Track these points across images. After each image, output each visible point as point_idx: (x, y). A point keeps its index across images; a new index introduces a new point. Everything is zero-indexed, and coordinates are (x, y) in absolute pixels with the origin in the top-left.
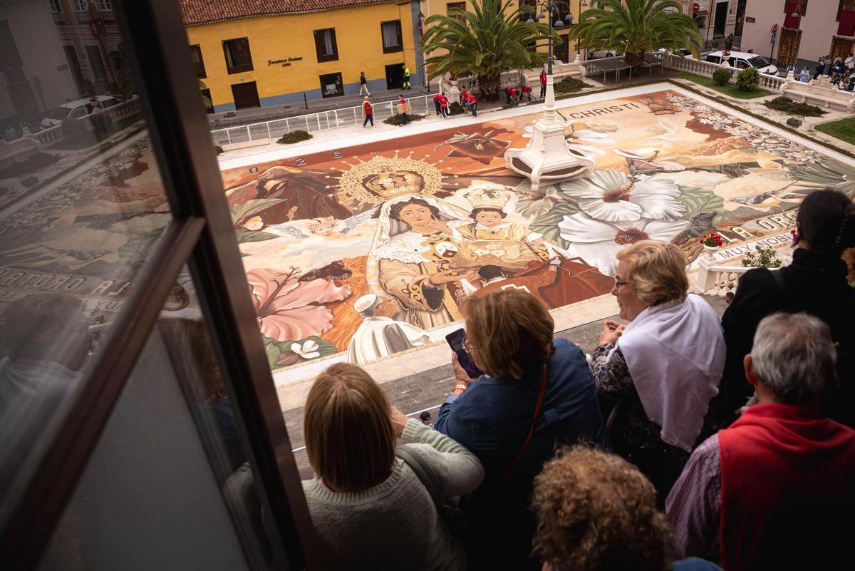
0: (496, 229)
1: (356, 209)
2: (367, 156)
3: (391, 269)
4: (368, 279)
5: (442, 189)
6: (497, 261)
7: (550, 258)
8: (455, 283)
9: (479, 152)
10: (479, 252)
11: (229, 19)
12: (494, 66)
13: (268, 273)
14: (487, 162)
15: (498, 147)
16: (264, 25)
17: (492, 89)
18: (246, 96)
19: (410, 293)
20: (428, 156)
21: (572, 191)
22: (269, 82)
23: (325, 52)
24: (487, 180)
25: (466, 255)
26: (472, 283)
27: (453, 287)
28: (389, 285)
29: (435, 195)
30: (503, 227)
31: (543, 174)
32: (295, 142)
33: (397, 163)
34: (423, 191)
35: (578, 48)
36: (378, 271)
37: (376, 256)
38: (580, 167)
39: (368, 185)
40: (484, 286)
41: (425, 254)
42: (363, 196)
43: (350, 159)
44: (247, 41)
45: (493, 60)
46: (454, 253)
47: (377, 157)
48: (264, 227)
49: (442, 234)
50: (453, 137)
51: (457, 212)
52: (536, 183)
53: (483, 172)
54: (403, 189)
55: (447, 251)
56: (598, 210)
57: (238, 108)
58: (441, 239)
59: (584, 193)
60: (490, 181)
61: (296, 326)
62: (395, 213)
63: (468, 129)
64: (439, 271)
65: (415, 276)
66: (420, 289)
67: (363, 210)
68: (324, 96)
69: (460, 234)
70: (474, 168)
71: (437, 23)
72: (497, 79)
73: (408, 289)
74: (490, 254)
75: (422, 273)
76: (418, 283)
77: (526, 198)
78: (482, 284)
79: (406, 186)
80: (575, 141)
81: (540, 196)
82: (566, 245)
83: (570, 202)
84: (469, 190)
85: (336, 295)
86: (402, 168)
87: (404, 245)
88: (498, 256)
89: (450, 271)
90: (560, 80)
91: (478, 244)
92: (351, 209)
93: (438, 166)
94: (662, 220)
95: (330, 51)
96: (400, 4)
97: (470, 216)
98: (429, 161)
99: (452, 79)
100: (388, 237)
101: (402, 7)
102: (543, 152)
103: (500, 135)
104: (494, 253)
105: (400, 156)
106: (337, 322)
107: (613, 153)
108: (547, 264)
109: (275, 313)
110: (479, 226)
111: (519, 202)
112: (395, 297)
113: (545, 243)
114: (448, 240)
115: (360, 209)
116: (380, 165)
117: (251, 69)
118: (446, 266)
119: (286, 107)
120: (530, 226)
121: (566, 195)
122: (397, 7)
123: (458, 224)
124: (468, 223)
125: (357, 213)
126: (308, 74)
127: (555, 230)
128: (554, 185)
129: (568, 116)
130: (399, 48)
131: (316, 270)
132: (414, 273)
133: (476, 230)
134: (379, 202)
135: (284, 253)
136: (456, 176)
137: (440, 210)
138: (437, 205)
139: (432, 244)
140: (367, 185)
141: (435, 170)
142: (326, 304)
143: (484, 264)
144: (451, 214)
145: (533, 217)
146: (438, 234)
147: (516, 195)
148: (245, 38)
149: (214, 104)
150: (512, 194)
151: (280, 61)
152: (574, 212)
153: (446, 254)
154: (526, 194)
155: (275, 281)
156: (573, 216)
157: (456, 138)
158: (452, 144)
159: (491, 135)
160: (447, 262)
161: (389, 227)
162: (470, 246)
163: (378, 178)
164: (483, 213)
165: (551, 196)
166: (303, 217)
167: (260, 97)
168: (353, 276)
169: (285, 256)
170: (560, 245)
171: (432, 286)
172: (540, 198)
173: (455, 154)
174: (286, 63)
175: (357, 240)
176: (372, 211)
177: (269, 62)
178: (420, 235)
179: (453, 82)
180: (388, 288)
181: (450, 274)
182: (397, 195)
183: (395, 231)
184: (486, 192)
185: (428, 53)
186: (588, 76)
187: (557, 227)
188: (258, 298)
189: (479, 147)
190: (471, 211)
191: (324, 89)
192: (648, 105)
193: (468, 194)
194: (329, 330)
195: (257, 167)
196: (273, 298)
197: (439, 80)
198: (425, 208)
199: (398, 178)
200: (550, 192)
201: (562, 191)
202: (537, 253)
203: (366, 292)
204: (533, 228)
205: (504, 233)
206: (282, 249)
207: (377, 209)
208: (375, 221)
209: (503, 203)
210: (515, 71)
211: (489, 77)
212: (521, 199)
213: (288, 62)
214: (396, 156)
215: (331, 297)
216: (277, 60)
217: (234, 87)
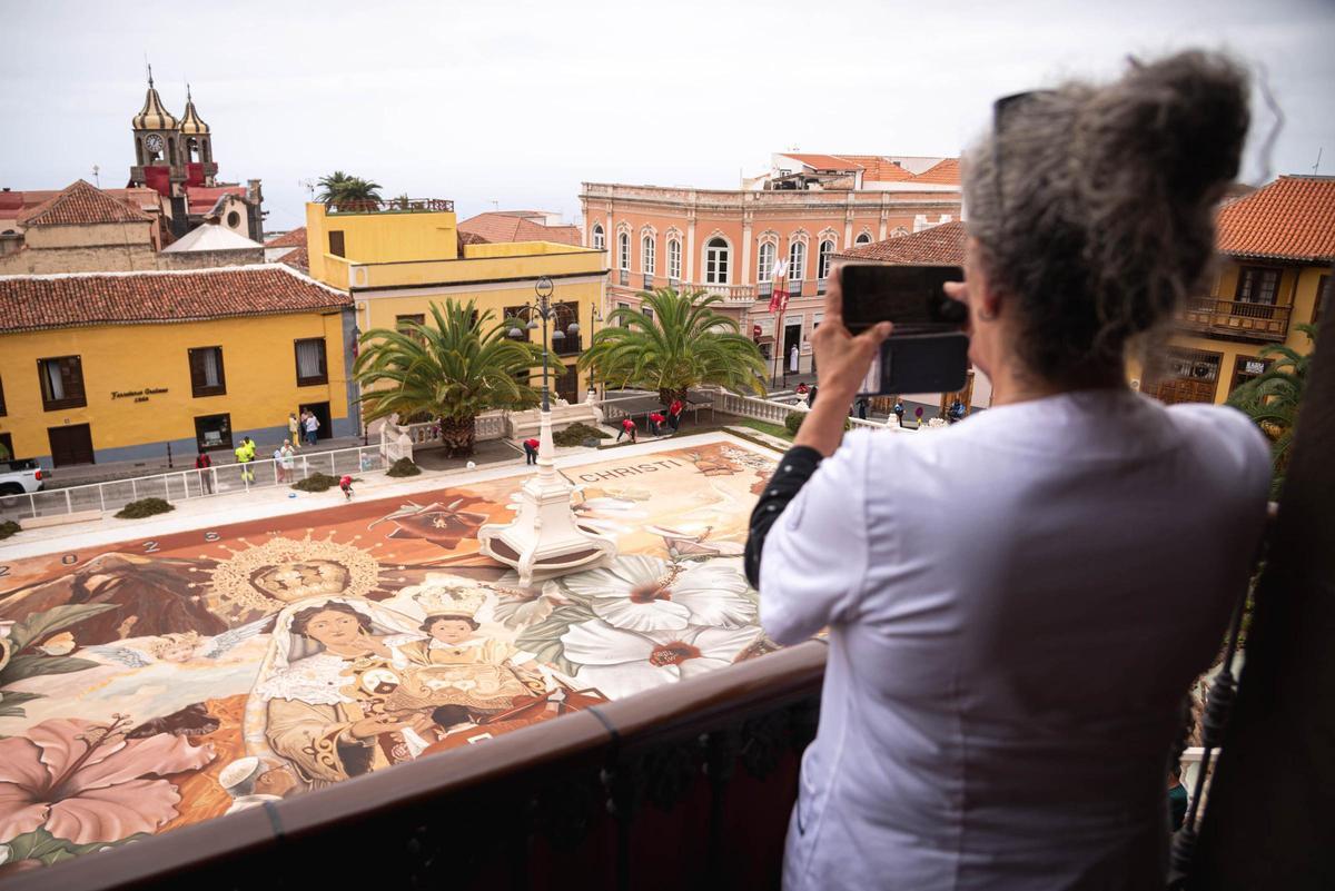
0: (462, 647)
1: (235, 619)
2: (261, 537)
3: (286, 716)
4: (246, 732)
5: (379, 587)
6: (463, 699)
7: (548, 691)
8: (392, 736)
9: (440, 531)
10: (434, 683)
11: (51, 327)
12: (464, 404)
13: (74, 727)
14: (450, 546)
15: (469, 524)
16: (110, 338)
17: (462, 439)
18: (72, 447)
19: (316, 753)
20: (358, 537)
21: (580, 587)
22: (110, 425)
23: (204, 381)
24: (450, 573)
25: (413, 690)
26: (421, 734)
27: (388, 742)
28: (283, 741)
29: (367, 596)
30: (474, 643)
31: (538, 562)
32: (144, 516)
33: (309, 548)
34: (347, 591)
35: (590, 380)
36: (264, 719)
37: (263, 695)
38: (593, 551)
39: (259, 581)
40: (440, 738)
41: (345, 690)
42: (249, 599)
43: (233, 541)
44: (79, 361)
45: (463, 396)
46: (393, 686)
47: (277, 539)
48: (74, 651)
49: (375, 657)
50: (398, 508)
51: (400, 622)
52: (526, 576)
53: (443, 561)
54: (316, 587)
55: (382, 684)
56: (623, 616)
57: (56, 464)
58: (373, 664)
59: (601, 590)
60: (455, 574)
61: (112, 816)
62: (299, 626)
63: (423, 498)
64: (367, 716)
65: (326, 726)
66: (333, 746)
67: (248, 621)
69: (404, 657)
70: (431, 556)
71: (381, 341)
72: (468, 424)
73: (313, 748)
74: (451, 687)
75: (338, 719)
76: (331, 737)
77: (511, 599)
78: (436, 736)
79: (320, 583)
80: (587, 513)
81: (534, 595)
82: (572, 669)
83: (578, 604)
84: (422, 588)
85: (189, 761)
86: (316, 556)
87: (311, 676)
88: (465, 689)
89: (386, 716)
90: (564, 428)
91: (434, 672)
92: (227, 620)
93: (373, 553)
94: (721, 627)
95: (212, 380)
96: (324, 315)
97: (422, 628)
98: (360, 545)
99: (401, 424)
100: (286, 664)
101: (328, 319)
102: (537, 528)
103: (472, 506)
104: (457, 685)
105: (314, 537)
106: (189, 806)
107: (644, 530)
108: (543, 700)
109: (77, 795)
110: (436, 644)
111: (501, 604)
112: (290, 759)
113: (541, 667)
114: (384, 666)
115: (243, 620)
116: (281, 552)
117: (84, 404)
118: (379, 708)
119: (137, 465)
120: (517, 641)
121: (573, 593)
122: (321, 318)
123: (401, 640)
124: (418, 639)
125: (236, 625)
126: (178, 413)
127: (557, 647)
128: (555, 579)
129: (576, 479)
130: (322, 378)
131: (157, 719)
132: (325, 721)
133: (429, 650)
134: (275, 609)
135: (105, 691)
136: (401, 568)
137: (373, 619)
138: (368, 612)
139: (358, 672)
140: (256, 582)
141: (369, 558)
142: (170, 777)
143: (440, 704)
144: (391, 625)
145: (521, 628)
146: (367, 656)
147: (496, 595)
148: (75, 357)
150: (488, 593)
151: (131, 394)
152: (583, 618)
153: (379, 689)
154: (510, 593)
155: (83, 739)
156: (584, 625)
157: (405, 511)
158: (398, 520)
159: (461, 506)
160: (381, 701)
161: (288, 648)
162: (420, 676)
163: (276, 571)
164: (442, 622)
165: (550, 595)
166: (146, 633)
167: (95, 448)
168: (221, 728)
169: (107, 697)
170: (564, 670)
171: (354, 741)
172: (533, 598)
173: (402, 535)
174: (141, 397)
175: (234, 669)
176: (262, 623)
177: (114, 394)
178: (339, 659)
179: (401, 428)
180: (280, 747)
181: (385, 721)
182: (306, 596)
183: (298, 652)
184: (447, 590)
185: (364, 385)
186: (606, 423)
187: (559, 642)
188: (50, 769)
189: (440, 524)
190: (423, 621)
191: (200, 437)
192: (695, 462)
193: (419, 595)
194: (171, 821)
195: (74, 555)
196: (76, 768)
197: (381, 426)
198: (349, 617)
199: (310, 570)
200: (548, 590)
201: (567, 588)
202: (526, 684)
203: (241, 753)
204: (521, 644)
205: (475, 654)
206: (103, 685)
207: (270, 619)
208: (265, 638)
209: (474, 607)
210: (497, 414)
211: (457, 420)
212: (503, 601)
213: (144, 395)
214: (308, 538)
215: (180, 764)
216: (127, 392)
217: (52, 432)
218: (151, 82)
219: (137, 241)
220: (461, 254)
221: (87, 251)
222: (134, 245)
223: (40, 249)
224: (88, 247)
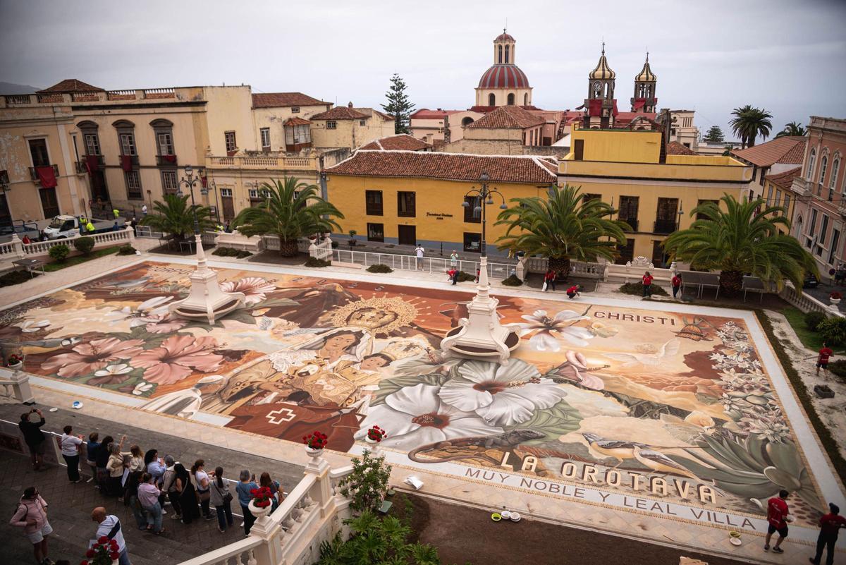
3: (259, 368)
5: (390, 332)
7: (348, 407)
8: (267, 393)
11: (404, 176)
16: (429, 185)
18: (408, 236)
19: (238, 386)
22: (425, 228)
23: (470, 215)
25: (311, 380)
26: (275, 397)
27: (263, 394)
28: (241, 376)
31: (457, 346)
32: (375, 272)
33: (402, 305)
37: (270, 356)
38: (495, 351)
44: (415, 195)
46: (309, 375)
49: (327, 360)
51: (364, 351)
55: (307, 372)
57: (400, 243)
58: (320, 363)
59: (474, 374)
64: (277, 381)
68: (465, 250)
69: (336, 365)
70: (438, 327)
74: (323, 386)
75: (268, 377)
76: (253, 383)
78: (279, 401)
80: (555, 333)
81: (438, 363)
82: (378, 403)
85: (209, 368)
89: (282, 384)
92: (318, 324)
93: (419, 317)
94: (485, 421)
95: (475, 214)
96: (539, 187)
97: (366, 357)
100: (298, 349)
101: (541, 189)
104: (326, 386)
107: (566, 353)
108: (338, 409)
110: (357, 366)
111: (416, 361)
112: (228, 384)
113: (368, 395)
114: (322, 366)
116: (388, 303)
117: (415, 217)
118: (286, 380)
121: (457, 369)
122: (537, 189)
123: (349, 358)
124: (356, 360)
126: (456, 228)
127: (394, 391)
131: (230, 350)
133: (349, 367)
134: (339, 326)
135: (238, 334)
136: (416, 327)
138: (363, 341)
139: (310, 364)
141: (413, 318)
143: (306, 390)
144: (359, 350)
145: (400, 375)
146: (325, 359)
147: (424, 356)
148: (412, 193)
149: (385, 236)
150: (423, 353)
151: (435, 215)
153: (302, 373)
156: (427, 386)
160: (293, 378)
161: (309, 344)
164: (379, 358)
165: (446, 366)
167: (417, 238)
170: (374, 402)
171: (255, 388)
172: (435, 364)
173: (447, 312)
174: (440, 217)
175: (282, 343)
177: (428, 213)
180: (236, 378)
181: (278, 386)
182: (359, 325)
183: (310, 346)
187: (400, 389)
190: (373, 354)
191: (466, 244)
193: (396, 342)
196: (186, 355)
200: (450, 363)
202: (348, 399)
206: (242, 331)
207: (329, 329)
209: (403, 357)
212: (421, 360)
215: (205, 368)
216: (433, 213)
217: (400, 227)
218: (603, 52)
219: (515, 138)
220: (663, 160)
221: (489, 142)
222: (511, 140)
223: (469, 139)
224: (490, 140)
